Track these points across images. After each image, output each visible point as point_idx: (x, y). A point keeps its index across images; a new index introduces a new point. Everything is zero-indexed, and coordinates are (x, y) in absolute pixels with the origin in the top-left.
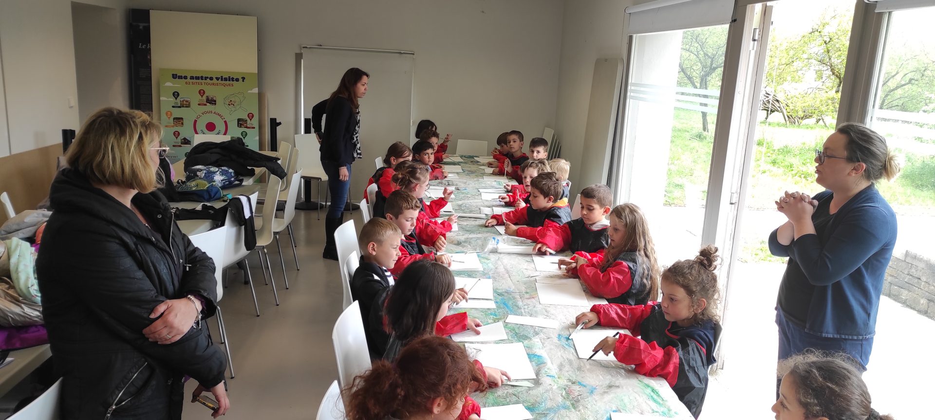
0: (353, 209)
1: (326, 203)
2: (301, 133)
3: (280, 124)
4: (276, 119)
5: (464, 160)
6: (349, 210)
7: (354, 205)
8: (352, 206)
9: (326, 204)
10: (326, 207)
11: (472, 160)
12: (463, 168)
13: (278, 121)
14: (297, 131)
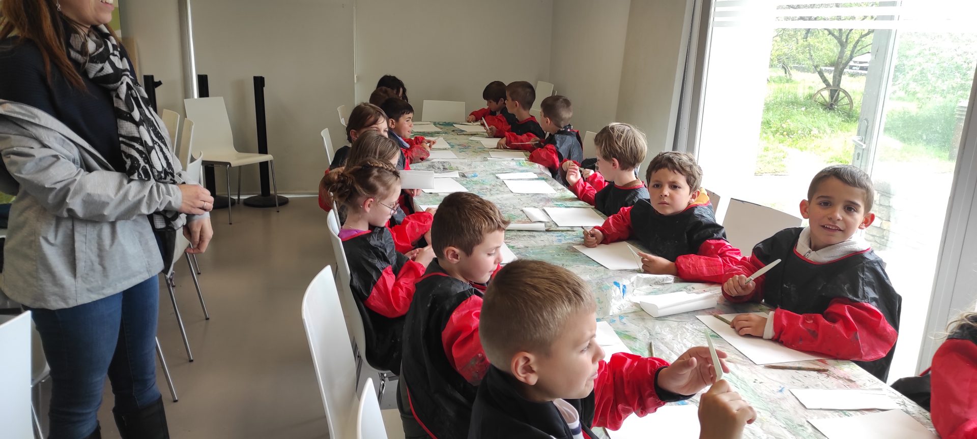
0: (280, 205)
1: (239, 197)
2: (193, 97)
3: (159, 83)
4: (152, 77)
5: (441, 129)
6: (275, 206)
7: (281, 198)
8: (278, 200)
9: (239, 199)
10: (238, 203)
11: (452, 128)
12: (449, 142)
13: (156, 80)
14: (187, 94)
